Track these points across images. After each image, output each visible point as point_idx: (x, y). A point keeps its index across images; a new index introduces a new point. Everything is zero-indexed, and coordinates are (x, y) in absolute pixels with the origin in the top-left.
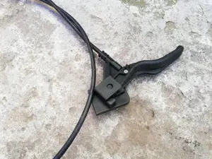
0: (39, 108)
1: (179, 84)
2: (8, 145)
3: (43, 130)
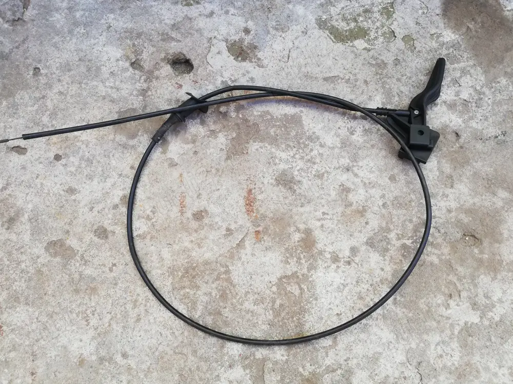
0: (362, 197)
1: (457, 94)
2: (367, 243)
3: (384, 211)
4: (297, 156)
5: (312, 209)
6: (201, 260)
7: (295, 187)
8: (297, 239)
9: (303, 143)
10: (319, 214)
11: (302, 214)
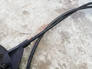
4: (79, 34)
5: (62, 57)
6: (5, 23)
7: (66, 42)
8: (41, 59)
9: (87, 34)
10: (62, 62)
11: (55, 53)
